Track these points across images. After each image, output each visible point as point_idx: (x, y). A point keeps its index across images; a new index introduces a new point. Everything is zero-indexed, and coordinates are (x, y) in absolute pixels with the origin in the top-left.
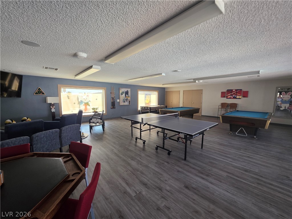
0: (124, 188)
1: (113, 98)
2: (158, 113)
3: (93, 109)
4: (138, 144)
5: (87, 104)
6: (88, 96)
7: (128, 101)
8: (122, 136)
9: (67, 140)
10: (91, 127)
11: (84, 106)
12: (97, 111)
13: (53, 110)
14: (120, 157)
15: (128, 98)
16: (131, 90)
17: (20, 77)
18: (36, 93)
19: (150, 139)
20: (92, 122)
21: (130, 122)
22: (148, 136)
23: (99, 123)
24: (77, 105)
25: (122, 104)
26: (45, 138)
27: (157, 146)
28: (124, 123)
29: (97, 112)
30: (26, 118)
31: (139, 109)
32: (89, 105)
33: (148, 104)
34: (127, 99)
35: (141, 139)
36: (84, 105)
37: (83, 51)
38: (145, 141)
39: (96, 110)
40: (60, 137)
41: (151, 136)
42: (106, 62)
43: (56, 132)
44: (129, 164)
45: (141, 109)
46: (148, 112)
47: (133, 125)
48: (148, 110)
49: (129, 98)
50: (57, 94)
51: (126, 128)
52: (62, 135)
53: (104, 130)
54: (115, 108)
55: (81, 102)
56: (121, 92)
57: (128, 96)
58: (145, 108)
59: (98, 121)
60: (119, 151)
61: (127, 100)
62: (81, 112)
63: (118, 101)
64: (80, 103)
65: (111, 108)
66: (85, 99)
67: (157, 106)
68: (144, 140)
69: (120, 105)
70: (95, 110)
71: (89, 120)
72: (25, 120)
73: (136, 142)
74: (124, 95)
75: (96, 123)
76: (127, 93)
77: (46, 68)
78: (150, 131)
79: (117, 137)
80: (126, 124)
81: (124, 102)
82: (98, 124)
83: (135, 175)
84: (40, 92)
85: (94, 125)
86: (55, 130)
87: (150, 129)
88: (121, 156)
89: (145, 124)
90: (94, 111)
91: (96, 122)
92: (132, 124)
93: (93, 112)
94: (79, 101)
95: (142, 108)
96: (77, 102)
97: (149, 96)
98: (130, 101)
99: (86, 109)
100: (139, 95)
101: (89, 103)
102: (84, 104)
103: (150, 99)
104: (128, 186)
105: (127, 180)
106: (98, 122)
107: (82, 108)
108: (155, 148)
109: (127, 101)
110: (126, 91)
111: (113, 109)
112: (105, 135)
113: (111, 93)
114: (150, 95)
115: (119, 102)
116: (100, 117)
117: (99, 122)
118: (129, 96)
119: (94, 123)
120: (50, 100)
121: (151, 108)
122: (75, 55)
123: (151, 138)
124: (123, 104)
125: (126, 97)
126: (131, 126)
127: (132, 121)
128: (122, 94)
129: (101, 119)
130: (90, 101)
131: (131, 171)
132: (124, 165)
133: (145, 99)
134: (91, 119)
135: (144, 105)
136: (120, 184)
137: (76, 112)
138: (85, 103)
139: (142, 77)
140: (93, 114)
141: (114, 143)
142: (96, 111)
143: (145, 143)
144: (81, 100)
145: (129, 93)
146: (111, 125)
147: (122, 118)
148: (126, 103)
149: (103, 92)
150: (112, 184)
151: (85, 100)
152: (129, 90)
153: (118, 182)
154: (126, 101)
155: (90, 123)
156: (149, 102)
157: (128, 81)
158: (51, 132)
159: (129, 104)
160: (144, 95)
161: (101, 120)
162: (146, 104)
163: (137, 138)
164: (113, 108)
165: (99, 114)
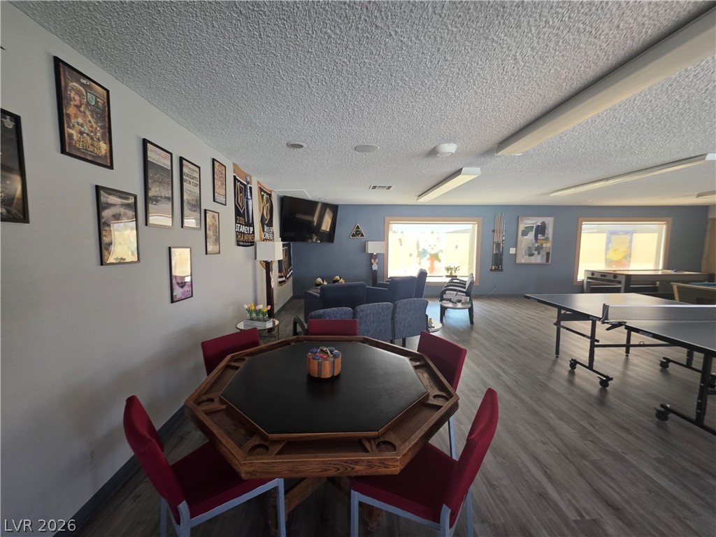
0: (540, 483)
1: (498, 245)
2: (669, 296)
3: (448, 269)
4: (577, 380)
5: (435, 257)
6: (438, 239)
7: (543, 253)
8: (525, 348)
9: (402, 329)
10: (443, 310)
11: (429, 262)
12: (457, 274)
13: (375, 267)
14: (522, 401)
15: (544, 245)
16: (555, 222)
17: (334, 208)
18: (353, 235)
19: (624, 374)
20: (447, 300)
21: (555, 312)
22: (620, 367)
23: (462, 304)
24: (415, 259)
25: (523, 259)
26: (371, 315)
27: (662, 406)
28: (528, 314)
29: (456, 276)
30: (338, 277)
31: (581, 277)
32: (440, 261)
33: (618, 263)
34: (542, 248)
35: (590, 367)
36: (428, 259)
37: (449, 141)
38: (609, 379)
39: (453, 272)
40: (393, 318)
41: (631, 367)
42: (500, 154)
43: (388, 308)
44: (553, 429)
45: (588, 278)
46: (617, 291)
47: (563, 323)
48: (619, 282)
49: (547, 245)
50: (383, 237)
51: (534, 328)
52: (396, 316)
53: (472, 322)
54: (502, 270)
55: (425, 252)
56: (522, 227)
57: (543, 238)
58: (604, 275)
59: (459, 299)
60: (517, 383)
61: (539, 249)
62: (423, 274)
63: (512, 251)
64: (422, 254)
65: (491, 270)
66: (432, 246)
67: (660, 273)
68: (606, 374)
69: (518, 261)
70: (451, 273)
71: (440, 293)
72: (337, 281)
73: (572, 373)
74: (531, 235)
75: (454, 301)
76: (541, 230)
77: (374, 187)
78: (627, 352)
79: (510, 346)
80: (535, 316)
81: (531, 255)
82: (459, 305)
83: (574, 465)
84: (358, 233)
85: (450, 305)
86: (386, 305)
87: (628, 346)
88: (525, 397)
89: (614, 326)
90: (449, 274)
91: (455, 299)
92: (561, 318)
93: (447, 276)
94: (420, 250)
95: (593, 275)
96: (415, 254)
97: (627, 237)
98: (548, 254)
99: (432, 268)
100: (582, 235)
101: (440, 255)
102: (428, 256)
103: (630, 247)
104: (551, 483)
105: (549, 467)
106: (460, 301)
107: (426, 266)
108: (655, 412)
109: (539, 254)
110: (539, 226)
111: (497, 273)
112: (474, 335)
113: (494, 231)
114: (631, 233)
115: (515, 255)
116: (465, 290)
117: (463, 301)
118: (547, 239)
119: (450, 300)
120: (373, 247)
121: (632, 279)
122: (433, 152)
123: (629, 373)
124: (527, 262)
125: (536, 242)
126: (555, 324)
127: (560, 308)
128: (525, 233)
129: (468, 294)
130: (441, 251)
131: (558, 449)
132: (534, 424)
133: (607, 249)
134: (444, 292)
135: (600, 267)
136: (526, 466)
137: (414, 273)
138: (431, 255)
139: (607, 179)
140: (448, 280)
141: (503, 360)
142: (454, 274)
143: (607, 385)
144: (424, 249)
145: (550, 232)
146: (489, 312)
147: (529, 298)
148: (538, 259)
149: (473, 228)
150: (504, 458)
151: (433, 248)
152: (549, 221)
153: (519, 461)
154: (536, 253)
155: (442, 299)
156: (625, 257)
157: (551, 195)
158: (381, 306)
159: (547, 261)
160: (604, 236)
161: (467, 296)
162: (608, 262)
163: (574, 363)
164: (495, 270)
165: (463, 284)
